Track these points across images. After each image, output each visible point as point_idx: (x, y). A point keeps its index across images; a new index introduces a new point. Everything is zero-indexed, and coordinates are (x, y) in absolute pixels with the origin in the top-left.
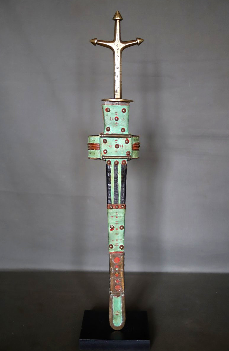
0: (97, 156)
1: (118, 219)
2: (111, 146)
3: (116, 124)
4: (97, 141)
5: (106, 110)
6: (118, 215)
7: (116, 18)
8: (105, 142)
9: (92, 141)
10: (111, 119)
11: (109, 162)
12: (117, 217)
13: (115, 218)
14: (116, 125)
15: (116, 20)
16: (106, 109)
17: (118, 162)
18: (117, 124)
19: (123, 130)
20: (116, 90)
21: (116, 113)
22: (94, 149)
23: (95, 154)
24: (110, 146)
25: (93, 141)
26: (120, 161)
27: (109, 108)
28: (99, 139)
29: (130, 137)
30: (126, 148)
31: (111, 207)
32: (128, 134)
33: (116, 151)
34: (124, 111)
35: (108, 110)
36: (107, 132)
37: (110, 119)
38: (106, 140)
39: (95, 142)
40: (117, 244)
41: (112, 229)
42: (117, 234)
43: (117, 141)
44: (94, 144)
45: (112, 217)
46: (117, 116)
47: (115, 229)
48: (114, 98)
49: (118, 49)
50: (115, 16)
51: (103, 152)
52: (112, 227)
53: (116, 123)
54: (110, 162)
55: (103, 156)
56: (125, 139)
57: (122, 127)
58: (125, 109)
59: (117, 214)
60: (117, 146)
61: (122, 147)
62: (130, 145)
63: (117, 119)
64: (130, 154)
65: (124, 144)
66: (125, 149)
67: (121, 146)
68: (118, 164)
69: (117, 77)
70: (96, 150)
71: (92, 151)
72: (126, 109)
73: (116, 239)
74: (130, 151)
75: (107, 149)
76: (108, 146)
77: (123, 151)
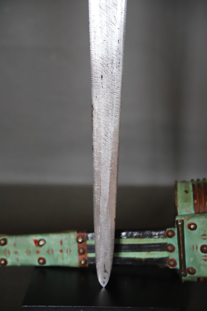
1: (57, 253)
2: (204, 237)
6: (65, 254)
11: (170, 233)
12: (61, 251)
13: (60, 248)
17: (172, 250)
22: (196, 201)
23: (186, 203)
24: (204, 235)
26: (175, 256)
30: (202, 267)
31: (80, 240)
33: (195, 247)
40: (9, 253)
41: (37, 242)
42: (29, 253)
45: (61, 243)
47: (38, 248)
51: (191, 221)
52: (41, 243)
54: (171, 237)
55: (183, 221)
59: (69, 252)
60: (205, 249)
61: (205, 258)
64: (190, 273)
66: (200, 265)
67: (206, 256)
68: (168, 251)
70: (195, 204)
71: (191, 194)
73: (19, 251)
74: (196, 275)
75: (197, 230)
76: (205, 231)
77: (195, 261)
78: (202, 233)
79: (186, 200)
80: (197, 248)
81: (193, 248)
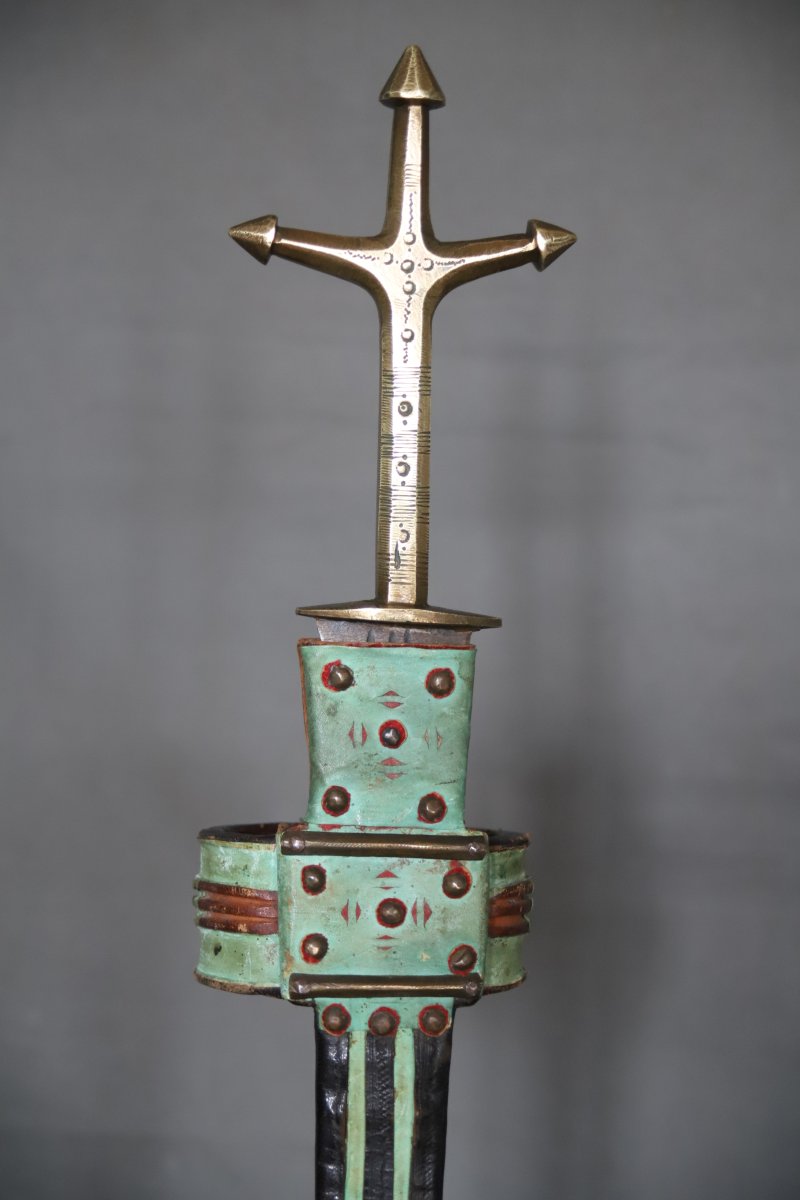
0: (255, 971)
2: (352, 913)
3: (389, 769)
4: (258, 874)
5: (328, 677)
7: (404, 94)
8: (314, 883)
9: (226, 874)
10: (357, 736)
11: (335, 1020)
14: (389, 771)
15: (401, 105)
16: (327, 667)
17: (394, 1018)
18: (395, 769)
19: (431, 807)
20: (391, 550)
21: (390, 699)
22: (241, 927)
23: (248, 960)
24: (345, 913)
25: (234, 869)
26: (409, 1009)
27: (346, 662)
28: (273, 863)
29: (478, 856)
30: (450, 927)
32: (464, 833)
33: (384, 943)
34: (440, 684)
35: (339, 679)
36: (330, 820)
37: (351, 734)
38: (320, 872)
39: (250, 882)
43: (388, 881)
44: (238, 891)
46: (392, 715)
48: (380, 601)
49: (409, 287)
50: (396, 78)
51: (296, 952)
53: (391, 762)
54: (346, 1019)
55: (296, 978)
56: (445, 865)
57: (424, 788)
58: (447, 674)
60: (392, 913)
61: (420, 916)
62: (473, 901)
63: (394, 736)
64: (471, 965)
65: (439, 899)
66: (443, 932)
67: (414, 912)
68: (392, 1030)
69: (402, 469)
70: (252, 931)
71: (223, 937)
72: (455, 670)
74: (477, 947)
75: (325, 934)
76: (333, 909)
77: (430, 947)
78: (338, 918)
79: (239, 956)
80: (386, 938)
81: (386, 948)
